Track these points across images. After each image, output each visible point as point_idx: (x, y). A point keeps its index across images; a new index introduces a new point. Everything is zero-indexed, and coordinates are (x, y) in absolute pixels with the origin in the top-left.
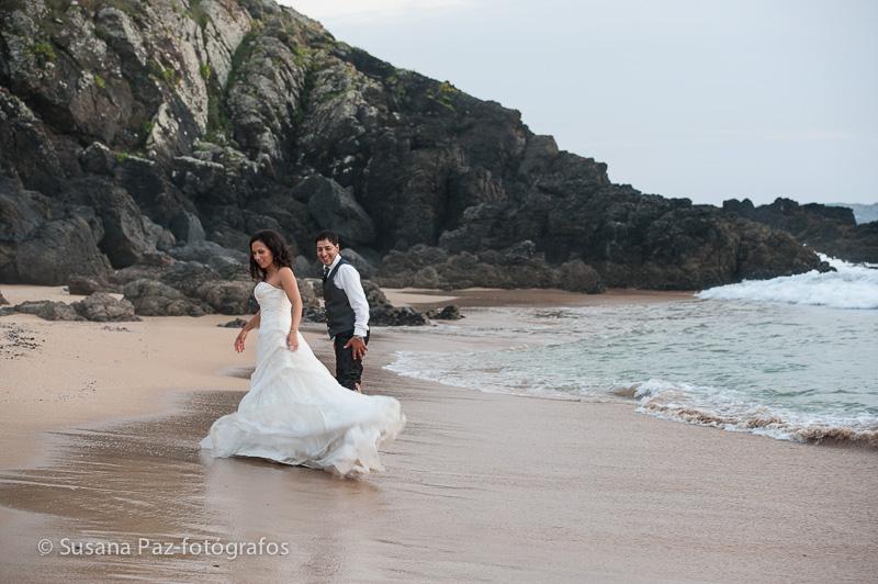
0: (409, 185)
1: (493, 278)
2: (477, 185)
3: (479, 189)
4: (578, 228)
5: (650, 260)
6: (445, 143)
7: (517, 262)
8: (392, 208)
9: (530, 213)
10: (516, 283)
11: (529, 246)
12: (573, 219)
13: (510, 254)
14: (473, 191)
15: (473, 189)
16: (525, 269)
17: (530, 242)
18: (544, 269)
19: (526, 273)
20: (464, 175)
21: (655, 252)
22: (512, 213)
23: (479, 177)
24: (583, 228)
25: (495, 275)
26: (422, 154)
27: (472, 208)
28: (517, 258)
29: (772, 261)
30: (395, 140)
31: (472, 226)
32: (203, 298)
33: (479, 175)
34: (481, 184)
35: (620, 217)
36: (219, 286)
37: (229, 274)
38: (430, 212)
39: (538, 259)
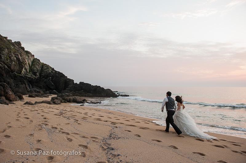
0: (61, 82)
8: (58, 85)
12: (86, 88)
13: (80, 92)
15: (69, 83)
26: (62, 78)
31: (71, 88)
32: (66, 100)
33: (70, 81)
34: (71, 82)
35: (92, 88)
36: (68, 98)
37: (67, 96)
38: (64, 86)
39: (84, 93)
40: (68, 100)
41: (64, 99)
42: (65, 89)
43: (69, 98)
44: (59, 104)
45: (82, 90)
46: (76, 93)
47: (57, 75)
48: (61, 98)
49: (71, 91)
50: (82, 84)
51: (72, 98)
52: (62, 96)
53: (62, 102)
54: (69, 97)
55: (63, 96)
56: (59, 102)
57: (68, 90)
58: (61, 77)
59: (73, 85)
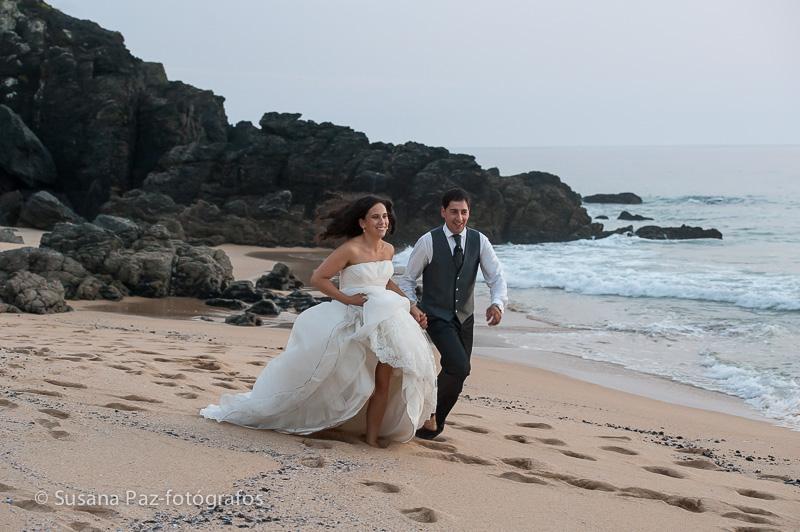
0: (98, 117)
1: (250, 234)
2: (179, 120)
3: (181, 124)
4: (324, 176)
5: (417, 217)
6: (130, 69)
7: (274, 215)
8: (74, 142)
9: (261, 157)
10: (276, 240)
11: (287, 196)
12: (318, 166)
13: (264, 205)
14: (173, 128)
15: (172, 125)
16: (286, 223)
17: (289, 192)
18: (307, 225)
19: (287, 228)
20: (160, 108)
21: (424, 208)
22: (231, 155)
23: (182, 111)
24: (330, 177)
25: (252, 230)
26: (111, 81)
27: (180, 148)
28: (274, 211)
29: (546, 222)
30: (75, 63)
31: (188, 168)
32: (115, 275)
33: (182, 109)
34: (184, 119)
35: (377, 167)
36: (135, 259)
37: (129, 241)
38: (125, 150)
39: (298, 212)
40: (135, 279)
41: (97, 269)
42: (134, 181)
43: (144, 255)
44: (53, 307)
45: (281, 181)
46: (228, 211)
47: (66, 52)
48: (72, 264)
49: (185, 197)
50: (282, 132)
51: (164, 258)
52: (76, 246)
53: (84, 297)
54: (137, 249)
55: (94, 240)
56: (53, 291)
57: (161, 187)
58: (98, 71)
59: (210, 139)
